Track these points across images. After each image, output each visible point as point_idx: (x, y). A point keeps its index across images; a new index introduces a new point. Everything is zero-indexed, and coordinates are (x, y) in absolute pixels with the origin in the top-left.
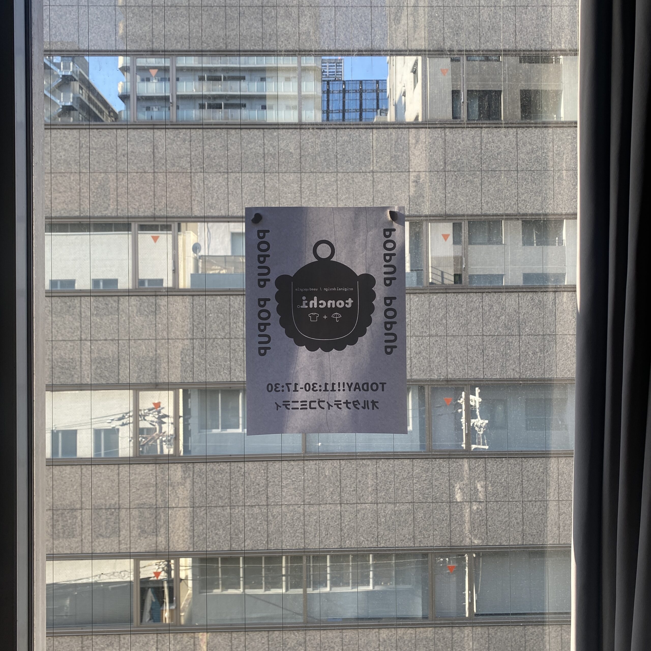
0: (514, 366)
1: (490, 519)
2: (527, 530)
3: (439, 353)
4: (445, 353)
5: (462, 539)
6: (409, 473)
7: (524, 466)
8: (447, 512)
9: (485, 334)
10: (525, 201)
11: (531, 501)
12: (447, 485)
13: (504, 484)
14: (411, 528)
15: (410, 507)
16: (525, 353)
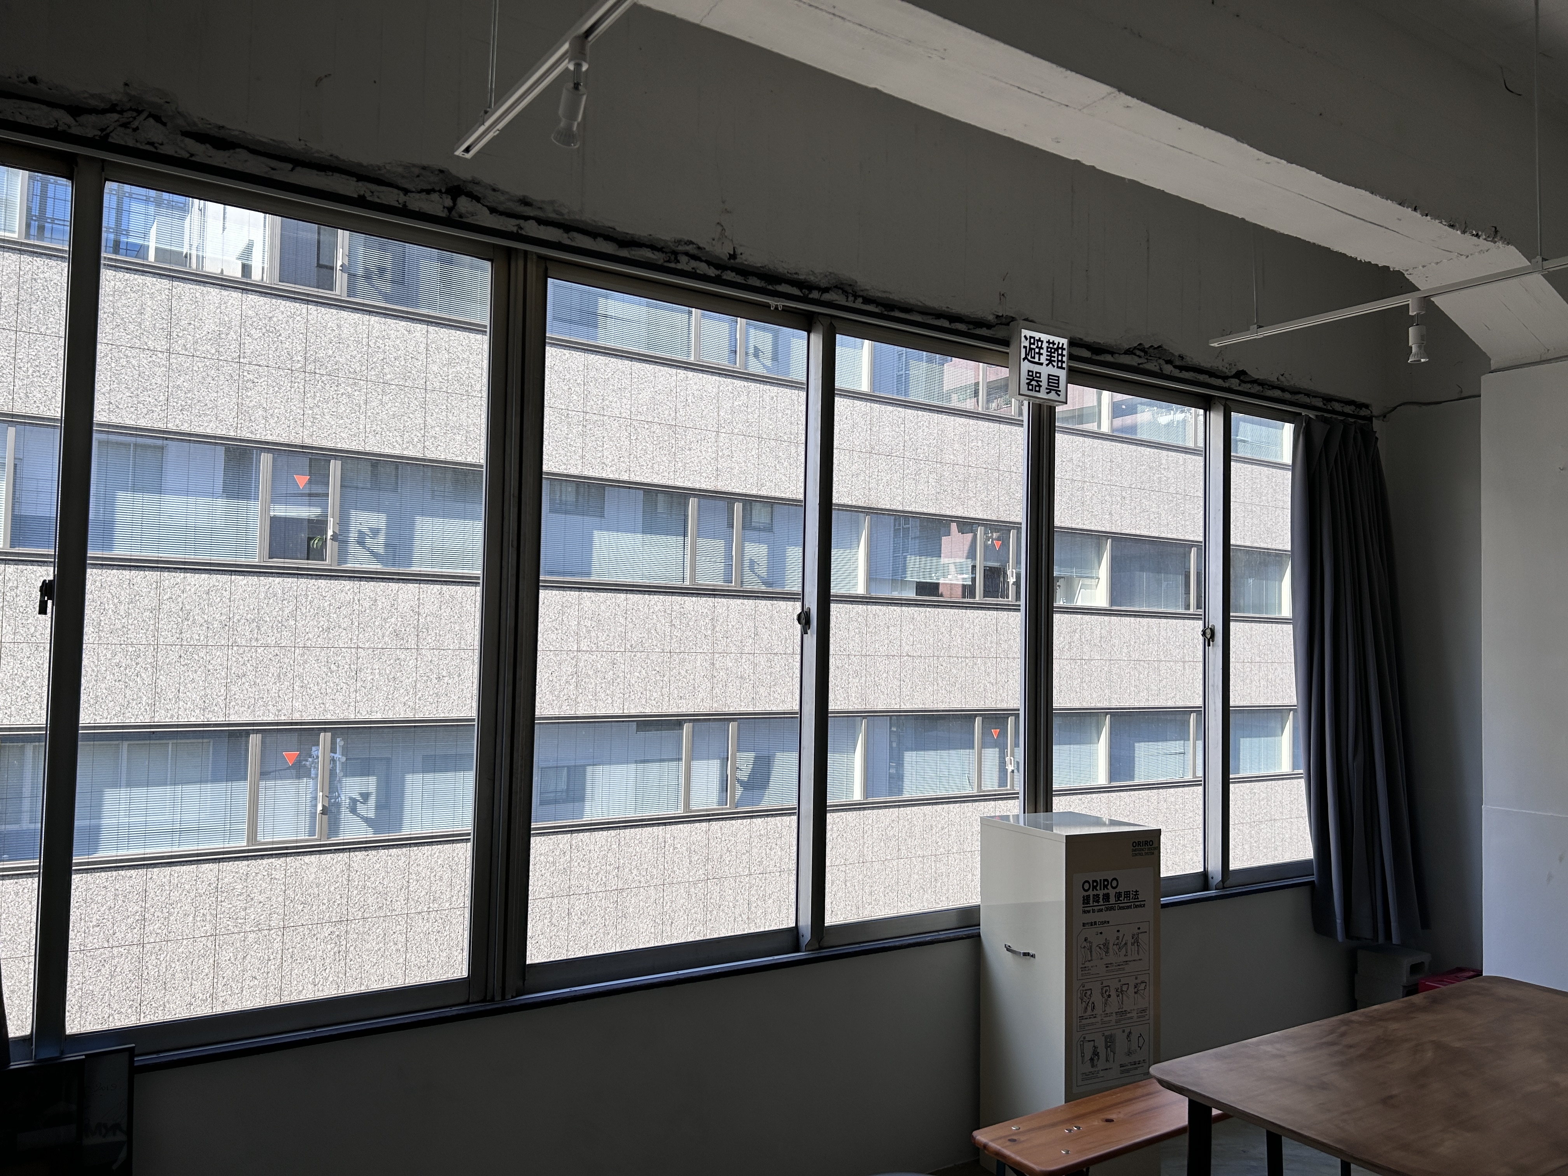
0: (407, 698)
1: (352, 948)
2: (413, 959)
3: (279, 676)
4: (290, 676)
5: (301, 988)
6: (209, 885)
7: (413, 857)
8: (277, 945)
9: (360, 645)
10: (435, 437)
11: (419, 913)
12: (281, 899)
13: (380, 888)
14: (208, 982)
15: (209, 944)
16: (425, 678)
